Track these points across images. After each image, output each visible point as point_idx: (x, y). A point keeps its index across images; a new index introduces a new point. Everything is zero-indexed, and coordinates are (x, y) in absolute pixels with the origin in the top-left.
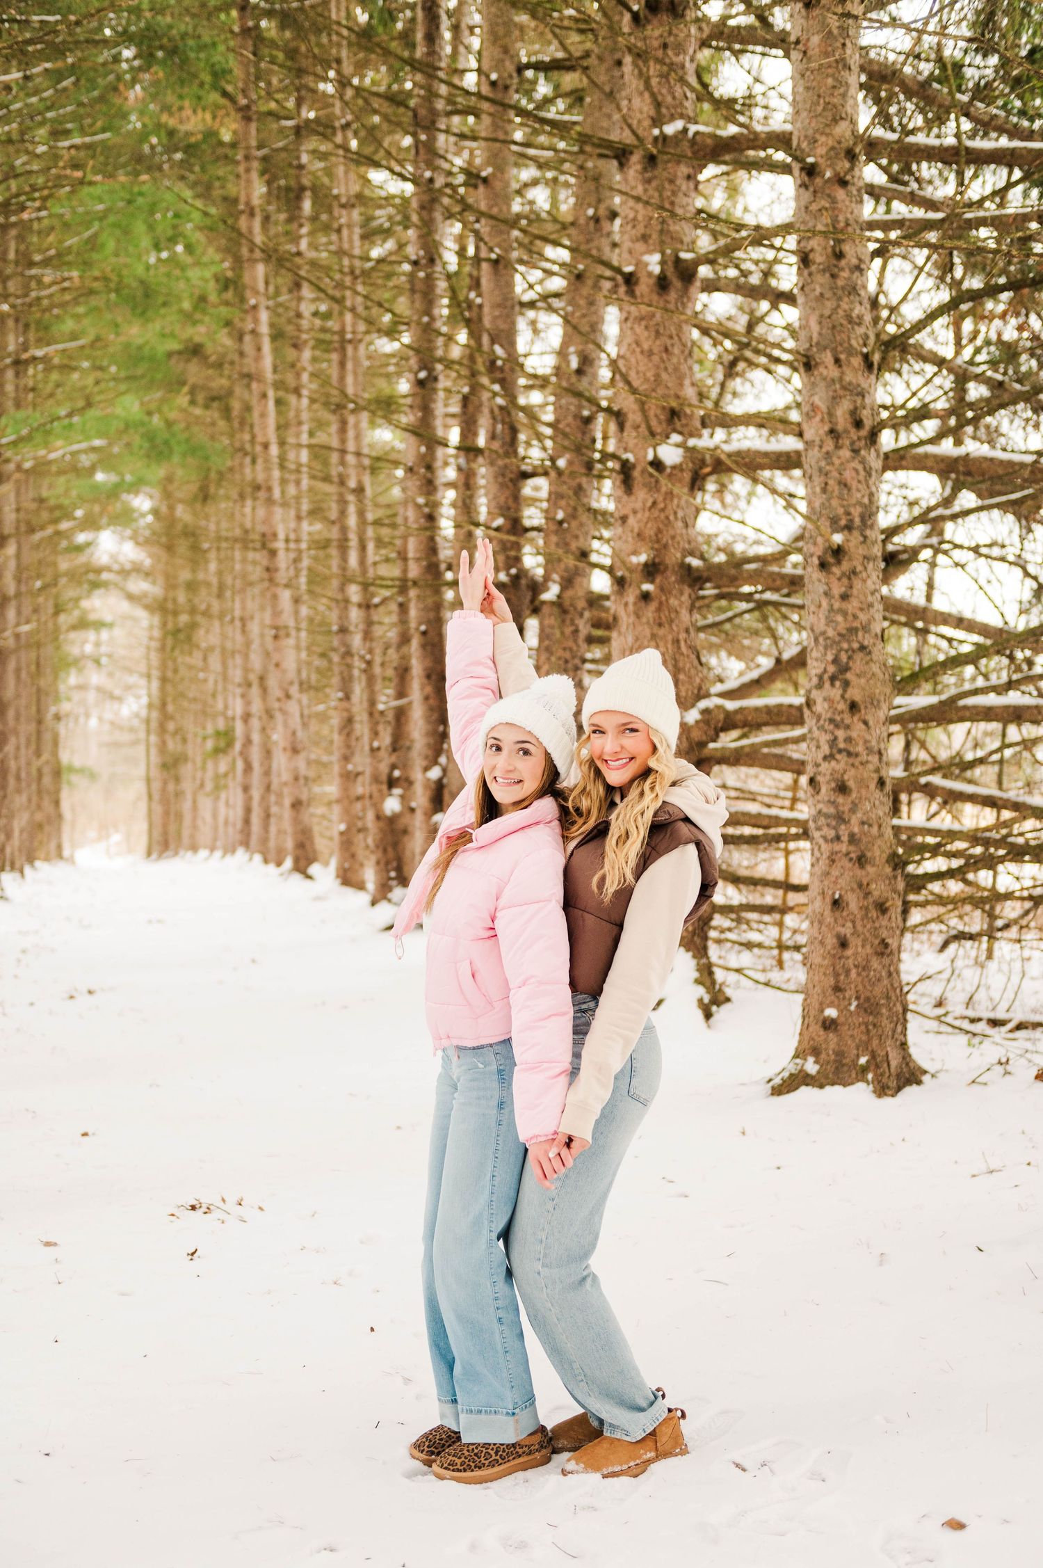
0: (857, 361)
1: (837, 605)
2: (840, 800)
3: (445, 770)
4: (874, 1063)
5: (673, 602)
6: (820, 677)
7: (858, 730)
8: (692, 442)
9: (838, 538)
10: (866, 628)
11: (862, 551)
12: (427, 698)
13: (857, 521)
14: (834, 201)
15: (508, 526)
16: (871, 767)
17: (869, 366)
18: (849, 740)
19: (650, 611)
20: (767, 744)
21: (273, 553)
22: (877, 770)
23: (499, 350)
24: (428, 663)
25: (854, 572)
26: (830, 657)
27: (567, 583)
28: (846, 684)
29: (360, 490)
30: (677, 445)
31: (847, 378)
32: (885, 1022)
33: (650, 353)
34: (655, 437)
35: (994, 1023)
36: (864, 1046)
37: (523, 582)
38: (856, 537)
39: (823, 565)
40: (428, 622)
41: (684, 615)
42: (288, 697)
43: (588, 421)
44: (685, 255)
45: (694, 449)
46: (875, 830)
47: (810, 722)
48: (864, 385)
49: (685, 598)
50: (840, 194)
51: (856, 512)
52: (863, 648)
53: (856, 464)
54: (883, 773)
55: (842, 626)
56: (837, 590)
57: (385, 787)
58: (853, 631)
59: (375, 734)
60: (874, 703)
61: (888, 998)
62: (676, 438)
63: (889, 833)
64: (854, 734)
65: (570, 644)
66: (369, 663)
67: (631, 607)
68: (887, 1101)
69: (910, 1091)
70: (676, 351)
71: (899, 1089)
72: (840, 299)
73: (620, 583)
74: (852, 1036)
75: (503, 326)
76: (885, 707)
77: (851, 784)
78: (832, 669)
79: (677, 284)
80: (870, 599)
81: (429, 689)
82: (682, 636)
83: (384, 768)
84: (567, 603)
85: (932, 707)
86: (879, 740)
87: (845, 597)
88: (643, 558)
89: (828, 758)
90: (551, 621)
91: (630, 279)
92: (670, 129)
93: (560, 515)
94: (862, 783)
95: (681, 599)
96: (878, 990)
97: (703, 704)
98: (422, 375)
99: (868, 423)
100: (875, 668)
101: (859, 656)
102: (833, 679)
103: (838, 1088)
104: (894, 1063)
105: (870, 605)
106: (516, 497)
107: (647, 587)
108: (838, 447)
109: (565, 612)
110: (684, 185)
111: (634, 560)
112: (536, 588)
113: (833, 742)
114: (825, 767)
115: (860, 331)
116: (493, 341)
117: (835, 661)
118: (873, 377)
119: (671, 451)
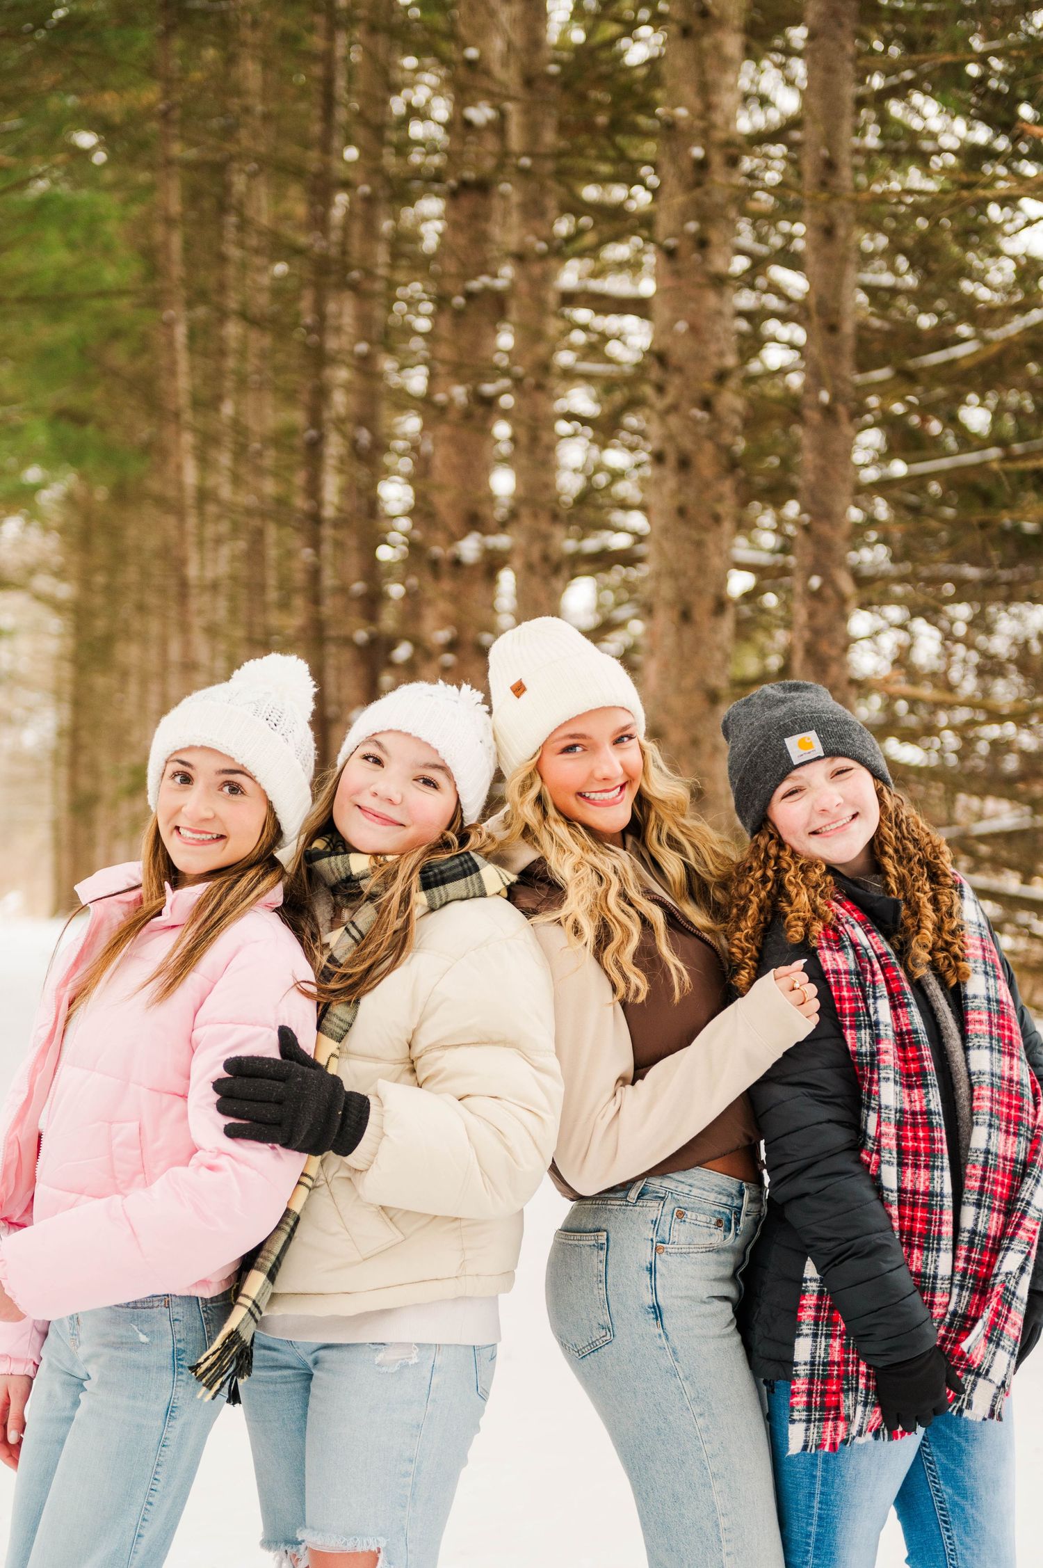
0: (547, 515)
8: (489, 541)
14: (534, 400)
23: (363, 433)
30: (475, 543)
34: (454, 538)
44: (488, 389)
45: (490, 547)
50: (539, 396)
62: (475, 537)
79: (481, 413)
88: (442, 635)
91: (445, 409)
92: (475, 285)
110: (487, 332)
112: (392, 645)
119: (470, 548)
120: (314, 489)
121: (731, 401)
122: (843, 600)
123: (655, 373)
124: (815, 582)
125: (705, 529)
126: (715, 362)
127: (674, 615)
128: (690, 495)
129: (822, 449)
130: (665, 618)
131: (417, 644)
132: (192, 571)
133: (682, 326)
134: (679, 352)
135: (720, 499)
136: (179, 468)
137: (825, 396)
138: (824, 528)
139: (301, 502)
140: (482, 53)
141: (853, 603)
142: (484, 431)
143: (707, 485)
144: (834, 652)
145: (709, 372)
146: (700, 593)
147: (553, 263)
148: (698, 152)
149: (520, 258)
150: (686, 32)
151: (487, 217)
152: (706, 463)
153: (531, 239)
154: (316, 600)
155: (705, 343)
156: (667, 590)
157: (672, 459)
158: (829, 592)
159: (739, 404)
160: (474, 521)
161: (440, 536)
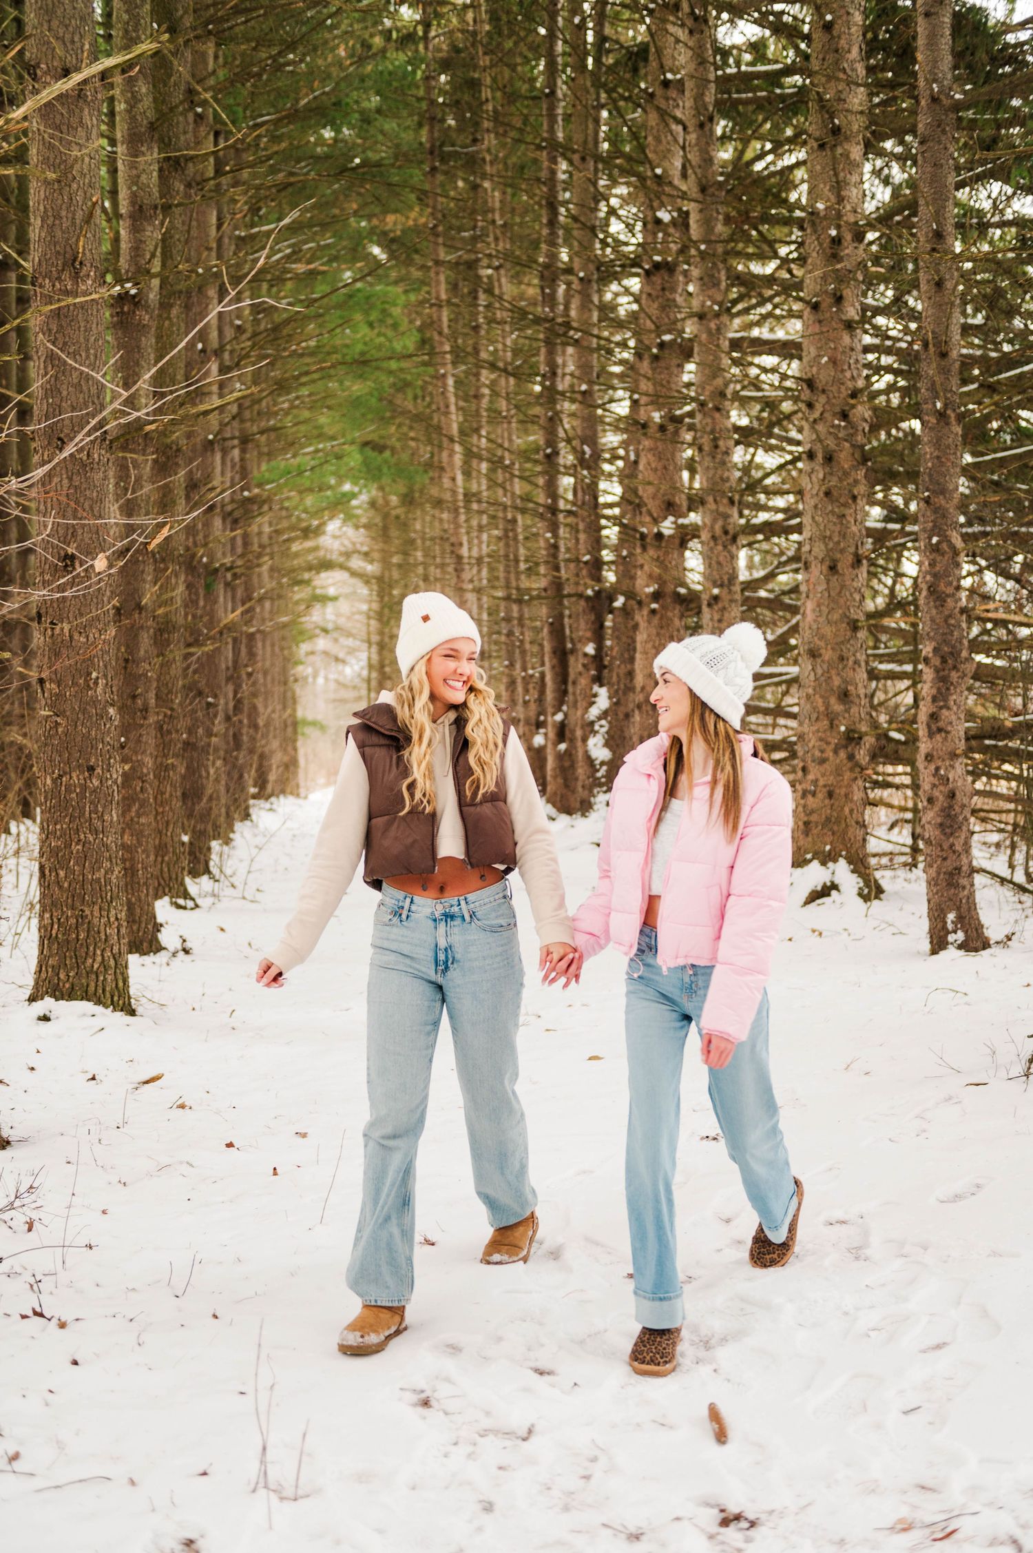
0: (725, 501)
3: (566, 715)
5: (670, 614)
8: (681, 521)
9: (716, 591)
11: (729, 597)
12: (553, 667)
13: (726, 582)
14: (713, 419)
15: (593, 561)
19: (656, 620)
23: (586, 448)
24: (554, 644)
25: (724, 608)
29: (514, 521)
30: (672, 523)
33: (655, 470)
34: (656, 521)
37: (604, 595)
39: (709, 605)
41: (677, 622)
45: (683, 526)
48: (729, 512)
49: (677, 612)
50: (717, 415)
51: (726, 578)
53: (725, 553)
56: (716, 617)
57: (533, 728)
59: (527, 691)
62: (671, 519)
66: (522, 641)
67: (645, 617)
72: (716, 469)
73: (640, 603)
75: (588, 432)
81: (555, 661)
87: (720, 621)
88: (650, 590)
90: (619, 620)
91: (644, 426)
92: (667, 338)
93: (625, 553)
95: (674, 613)
98: (549, 451)
99: (731, 532)
107: (654, 606)
110: (675, 371)
112: (612, 599)
115: (728, 485)
116: (583, 444)
119: (667, 527)
120: (551, 489)
121: (862, 411)
122: (956, 553)
123: (806, 394)
124: (935, 540)
125: (845, 505)
126: (850, 384)
127: (825, 568)
128: (834, 482)
129: (937, 444)
130: (816, 569)
131: (630, 595)
132: (464, 551)
133: (825, 359)
134: (823, 378)
135: (856, 482)
136: (453, 479)
137: (939, 405)
138: (940, 501)
139: (541, 498)
140: (664, 171)
141: (963, 554)
142: (676, 441)
143: (846, 474)
144: (950, 590)
145: (845, 393)
146: (842, 551)
147: (725, 318)
148: (834, 233)
149: (701, 317)
150: (822, 146)
151: (673, 290)
152: (845, 458)
153: (709, 303)
154: (557, 568)
155: (843, 371)
156: (819, 550)
157: (820, 456)
158: (944, 546)
159: (868, 414)
160: (670, 507)
161: (648, 519)
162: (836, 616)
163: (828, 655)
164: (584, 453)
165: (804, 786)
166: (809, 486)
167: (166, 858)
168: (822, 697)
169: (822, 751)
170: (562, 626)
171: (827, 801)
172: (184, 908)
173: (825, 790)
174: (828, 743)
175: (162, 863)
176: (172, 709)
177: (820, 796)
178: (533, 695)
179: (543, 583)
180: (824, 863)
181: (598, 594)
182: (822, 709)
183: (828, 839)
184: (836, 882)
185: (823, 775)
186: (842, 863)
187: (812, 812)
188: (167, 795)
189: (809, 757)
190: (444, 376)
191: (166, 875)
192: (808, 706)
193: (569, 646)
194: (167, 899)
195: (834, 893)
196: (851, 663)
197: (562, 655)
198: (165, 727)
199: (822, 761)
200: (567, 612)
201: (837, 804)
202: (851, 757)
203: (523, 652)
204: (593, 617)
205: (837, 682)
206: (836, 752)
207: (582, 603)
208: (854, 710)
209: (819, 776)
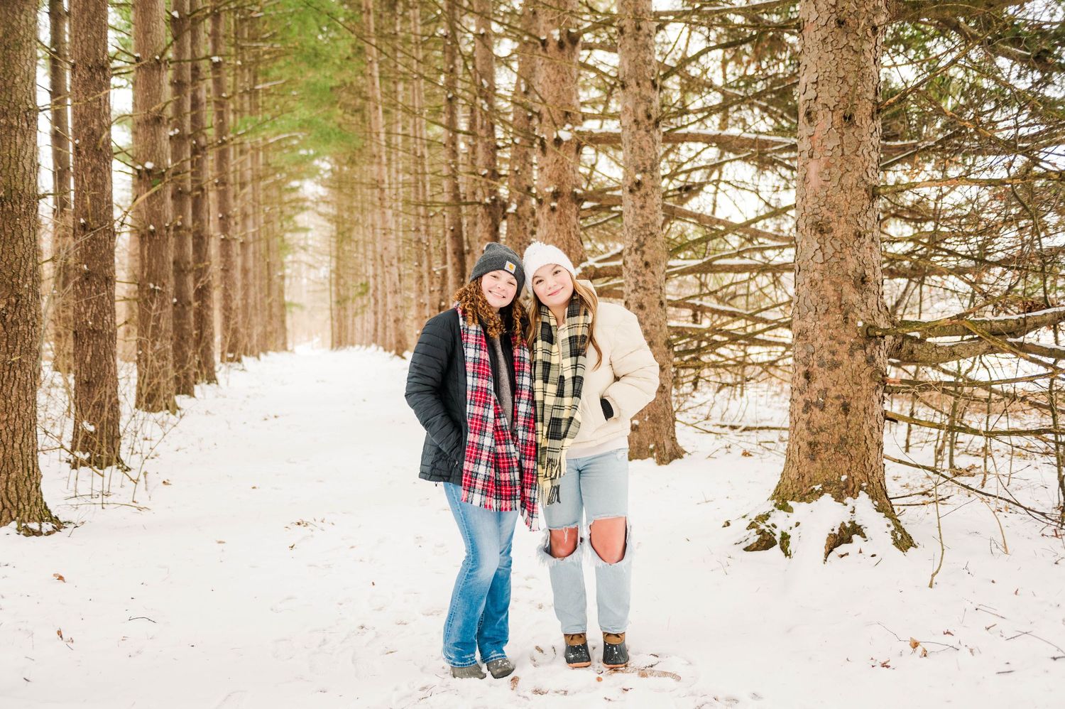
1: (638, 212)
2: (640, 312)
4: (657, 448)
5: (568, 212)
6: (630, 249)
7: (649, 277)
8: (577, 128)
9: (639, 177)
10: (653, 224)
11: (651, 183)
12: (454, 264)
13: (649, 168)
15: (490, 173)
16: (656, 296)
17: (655, 86)
18: (645, 282)
19: (555, 216)
20: (616, 285)
21: (382, 190)
22: (659, 297)
24: (455, 246)
25: (647, 195)
26: (635, 239)
27: (521, 203)
28: (643, 253)
29: (422, 156)
30: (569, 130)
31: (643, 93)
32: (663, 427)
33: (555, 82)
34: (555, 128)
35: (733, 428)
36: (652, 439)
37: (499, 203)
38: (648, 176)
39: (631, 191)
40: (454, 225)
41: (573, 218)
42: (391, 265)
43: (530, 118)
44: (572, 30)
45: (578, 132)
46: (658, 328)
47: (625, 273)
48: (652, 96)
49: (574, 210)
51: (648, 163)
52: (652, 234)
53: (648, 138)
54: (663, 299)
55: (641, 223)
56: (638, 204)
58: (646, 225)
59: (432, 283)
60: (657, 262)
61: (665, 414)
62: (568, 126)
63: (666, 329)
64: (647, 279)
65: (522, 235)
67: (546, 215)
68: (664, 467)
69: (676, 462)
70: (568, 81)
71: (671, 461)
72: (640, 51)
73: (540, 202)
74: (646, 434)
75: (487, 69)
76: (663, 264)
77: (646, 304)
78: (636, 245)
79: (568, 45)
80: (655, 208)
81: (455, 260)
82: (573, 229)
83: (436, 301)
84: (520, 214)
85: (699, 265)
86: (660, 282)
87: (642, 207)
88: (551, 189)
89: (634, 291)
90: (513, 223)
91: (544, 43)
93: (517, 168)
94: (652, 304)
95: (571, 211)
96: (659, 411)
97: (583, 265)
98: (450, 96)
99: (654, 117)
100: (658, 244)
101: (650, 238)
102: (636, 250)
103: (639, 461)
104: (667, 448)
105: (656, 212)
106: (494, 158)
107: (554, 204)
108: (638, 129)
109: (519, 218)
111: (547, 190)
112: (505, 206)
113: (637, 283)
114: (632, 295)
115: (650, 68)
116: (481, 77)
117: (638, 241)
118: (657, 92)
127: (837, 118)
160: (568, 118)
161: (547, 126)
162: (850, 180)
163: (841, 229)
164: (482, 84)
165: (807, 396)
166: (815, 15)
167: (13, 475)
168: (833, 283)
169: (833, 353)
170: (461, 232)
171: (841, 417)
172: (39, 533)
173: (837, 402)
174: (842, 343)
175: (7, 482)
176: (18, 296)
177: (831, 410)
178: (436, 287)
179: (446, 198)
180: (839, 498)
181: (494, 201)
182: (833, 299)
183: (844, 467)
184: (858, 523)
185: (835, 383)
186: (863, 496)
187: (821, 430)
188: (13, 398)
189: (814, 361)
190: (371, 62)
191: (13, 496)
192: (814, 295)
193: (466, 248)
194: (14, 524)
195: (855, 537)
196: (868, 240)
197: (461, 255)
198: (9, 317)
199: (835, 365)
200: (465, 221)
201: (854, 420)
202: (870, 360)
203: (429, 254)
204: (490, 221)
205: (852, 264)
206: (851, 354)
207: (480, 210)
208: (872, 300)
209: (830, 386)
